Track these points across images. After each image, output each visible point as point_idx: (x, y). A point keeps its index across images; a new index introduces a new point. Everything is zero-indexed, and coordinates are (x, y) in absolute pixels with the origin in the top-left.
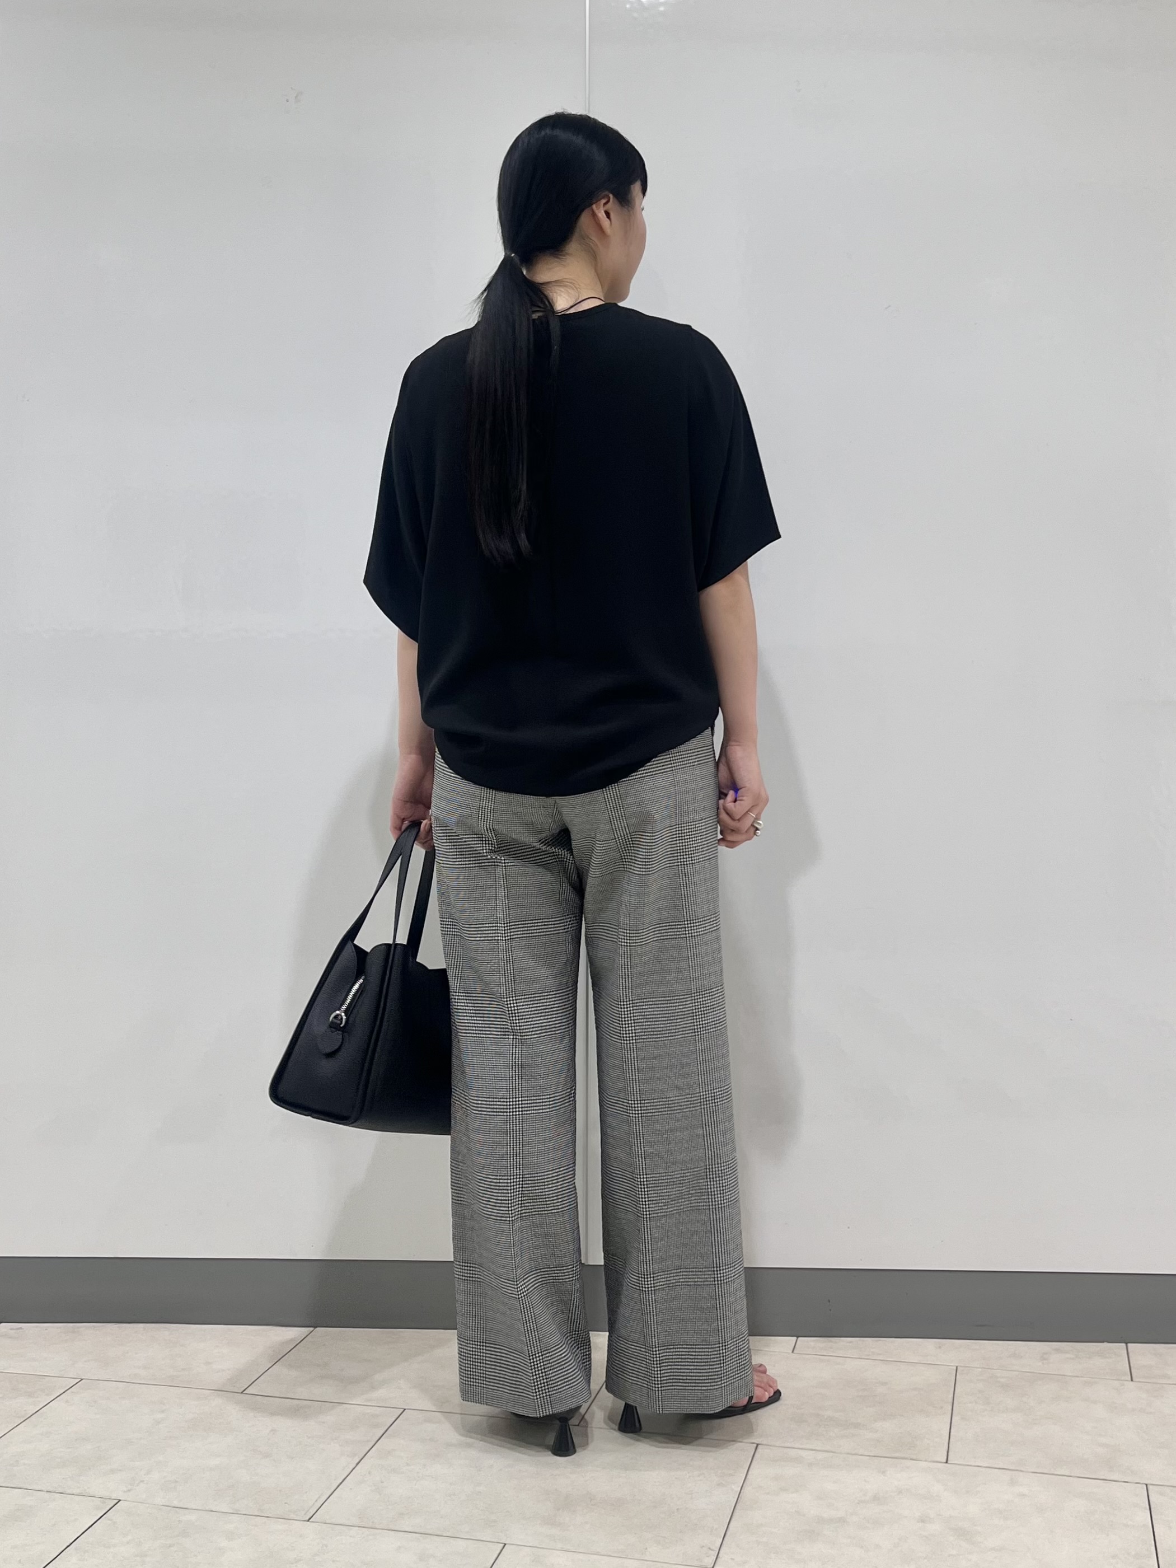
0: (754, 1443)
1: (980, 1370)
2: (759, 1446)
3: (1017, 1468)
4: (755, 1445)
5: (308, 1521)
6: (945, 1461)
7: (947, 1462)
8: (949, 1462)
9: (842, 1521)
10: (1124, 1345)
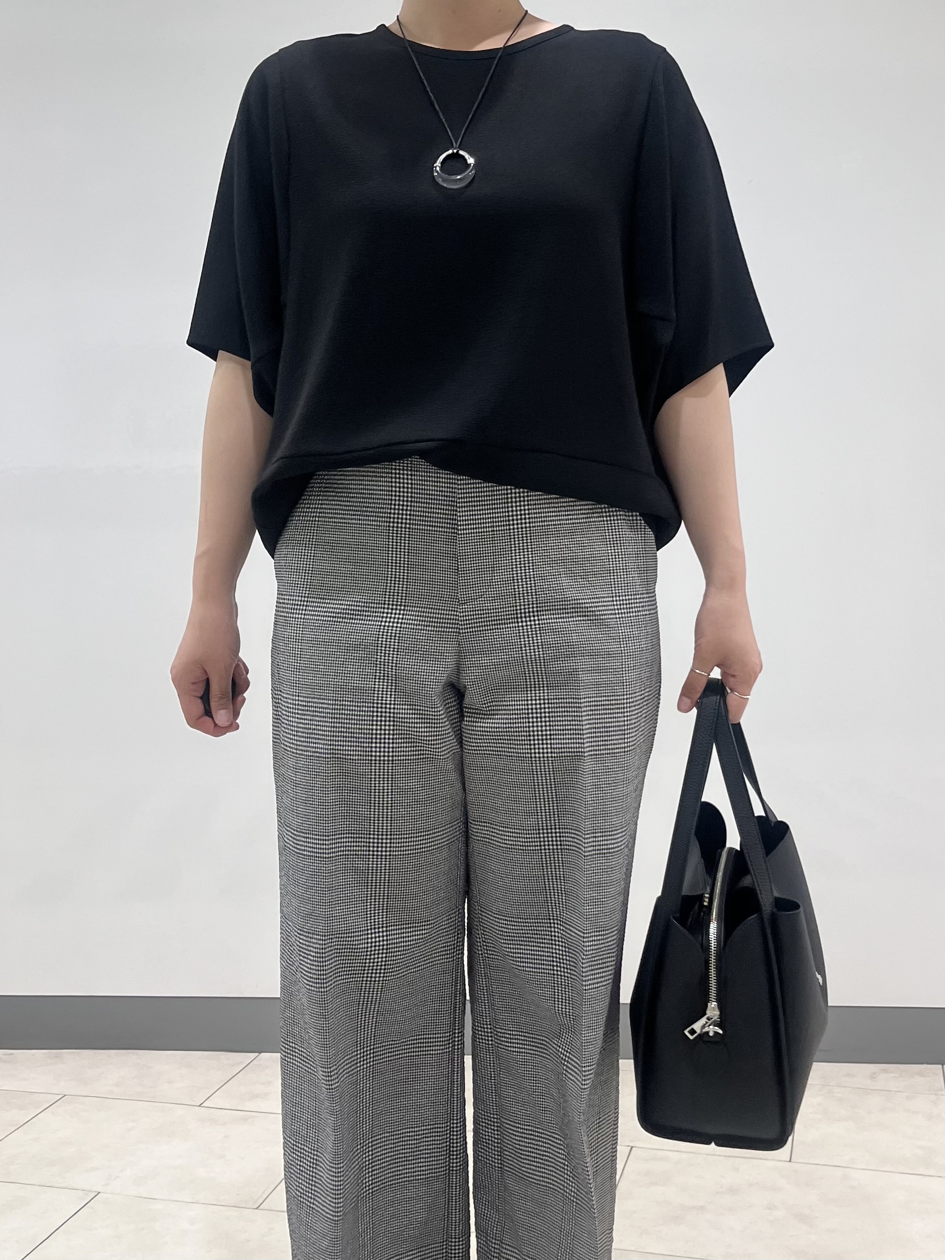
0: (629, 1146)
1: (819, 1086)
2: (633, 1148)
3: (849, 1166)
4: (630, 1148)
5: (257, 1208)
6: (788, 1160)
7: (790, 1161)
8: (792, 1160)
9: (702, 1209)
10: (940, 1066)
